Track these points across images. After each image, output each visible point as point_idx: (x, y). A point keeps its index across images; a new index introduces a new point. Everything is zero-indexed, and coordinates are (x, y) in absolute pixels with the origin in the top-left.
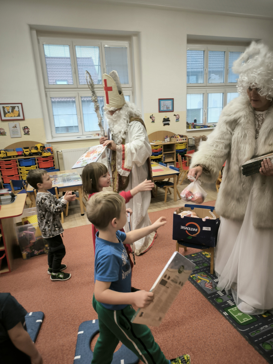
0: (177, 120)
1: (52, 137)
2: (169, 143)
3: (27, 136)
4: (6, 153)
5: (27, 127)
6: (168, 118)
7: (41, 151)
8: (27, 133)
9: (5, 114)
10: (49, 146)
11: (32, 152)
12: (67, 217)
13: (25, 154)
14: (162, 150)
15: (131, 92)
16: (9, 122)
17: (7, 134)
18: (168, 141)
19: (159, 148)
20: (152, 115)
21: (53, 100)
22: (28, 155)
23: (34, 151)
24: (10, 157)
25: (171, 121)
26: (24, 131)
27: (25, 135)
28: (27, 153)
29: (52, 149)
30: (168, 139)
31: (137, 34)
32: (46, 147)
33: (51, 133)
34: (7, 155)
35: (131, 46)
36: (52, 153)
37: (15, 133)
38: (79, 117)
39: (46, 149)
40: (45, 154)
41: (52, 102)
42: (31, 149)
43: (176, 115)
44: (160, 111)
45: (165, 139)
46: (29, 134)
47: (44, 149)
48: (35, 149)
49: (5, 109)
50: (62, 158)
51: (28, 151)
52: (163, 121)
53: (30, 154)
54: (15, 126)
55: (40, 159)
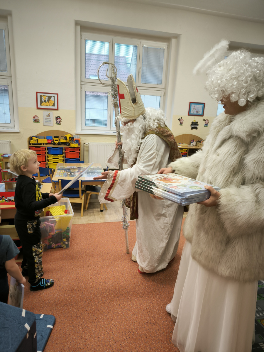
0: (206, 125)
1: (82, 129)
2: (194, 147)
3: (58, 125)
4: (37, 140)
5: (60, 117)
6: (197, 122)
7: (70, 141)
8: (59, 123)
9: (41, 102)
10: (78, 137)
11: (61, 142)
12: (87, 211)
13: (54, 143)
14: (186, 154)
15: (163, 92)
16: (43, 111)
17: (40, 122)
18: (194, 145)
19: (184, 151)
20: (181, 117)
21: (87, 94)
22: (57, 144)
23: (63, 141)
24: (40, 144)
25: (199, 125)
26: (56, 121)
27: (56, 124)
28: (56, 142)
29: (80, 141)
30: (194, 143)
31: (177, 37)
32: (74, 138)
33: (81, 125)
34: (37, 141)
35: (169, 48)
36: (79, 144)
37: (48, 121)
38: (109, 112)
39: (74, 140)
40: (73, 145)
41: (86, 95)
42: (60, 138)
43: (205, 119)
44: (190, 114)
45: (191, 143)
46: (60, 124)
47: (72, 140)
48: (64, 139)
49: (42, 98)
50: (88, 151)
51: (58, 141)
52: (191, 125)
53: (59, 144)
54: (49, 115)
55: (68, 149)
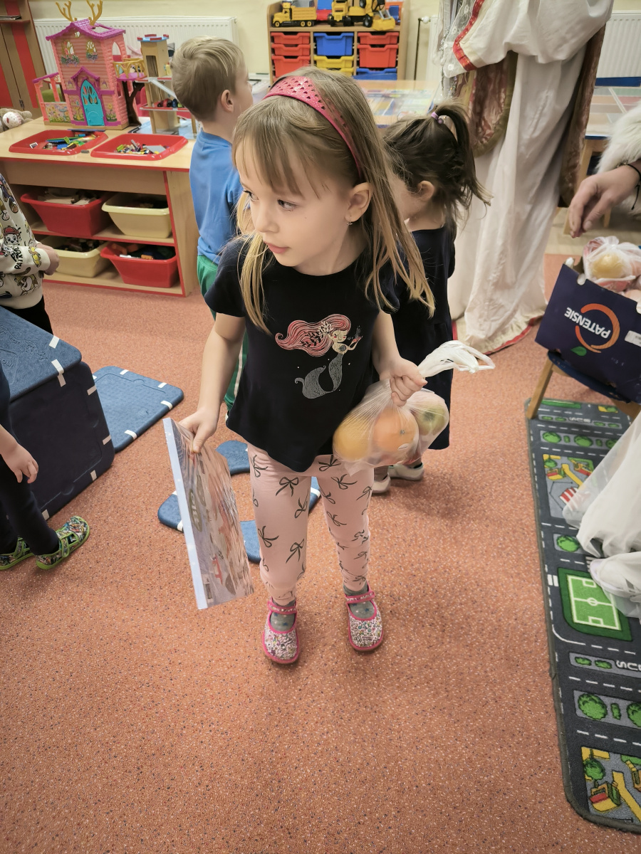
4: (292, 11)
7: (373, 11)
11: (351, 14)
13: (333, 18)
22: (341, 21)
23: (356, 11)
24: (297, 23)
28: (338, 17)
29: (403, 10)
32: (386, 1)
34: (291, 16)
36: (398, 20)
39: (387, 6)
40: (381, 24)
42: (351, 4)
47: (380, 7)
51: (342, 11)
53: (345, 22)
55: (366, 37)
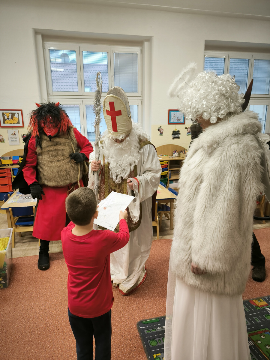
2: (177, 159)
6: (179, 131)
9: (4, 120)
14: (168, 166)
15: (140, 101)
16: (8, 129)
17: (5, 141)
18: (177, 156)
24: (5, 165)
25: (181, 134)
31: (149, 39)
34: (1, 163)
35: (142, 52)
37: (13, 140)
38: (83, 126)
44: (170, 123)
45: (173, 154)
49: (5, 116)
52: (173, 134)
54: (14, 133)
